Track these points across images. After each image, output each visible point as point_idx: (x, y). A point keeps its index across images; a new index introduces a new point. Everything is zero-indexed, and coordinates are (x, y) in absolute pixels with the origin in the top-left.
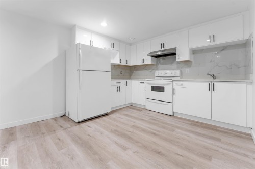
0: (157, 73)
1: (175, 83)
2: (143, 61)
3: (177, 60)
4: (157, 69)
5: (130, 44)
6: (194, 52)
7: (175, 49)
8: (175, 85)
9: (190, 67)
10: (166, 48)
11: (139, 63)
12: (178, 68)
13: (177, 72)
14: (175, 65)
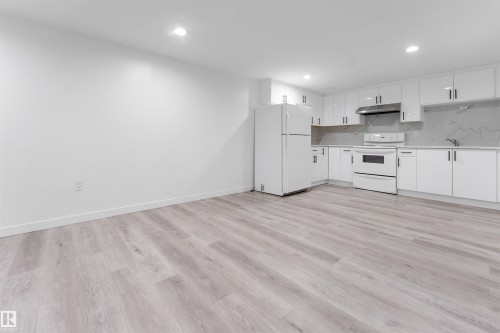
0: (367, 137)
1: (400, 151)
2: (345, 119)
3: (402, 121)
4: (367, 132)
5: (323, 95)
6: (426, 110)
7: (399, 105)
8: (400, 154)
9: (420, 129)
10: (384, 102)
11: (339, 123)
12: (400, 131)
13: (401, 136)
14: (396, 126)
